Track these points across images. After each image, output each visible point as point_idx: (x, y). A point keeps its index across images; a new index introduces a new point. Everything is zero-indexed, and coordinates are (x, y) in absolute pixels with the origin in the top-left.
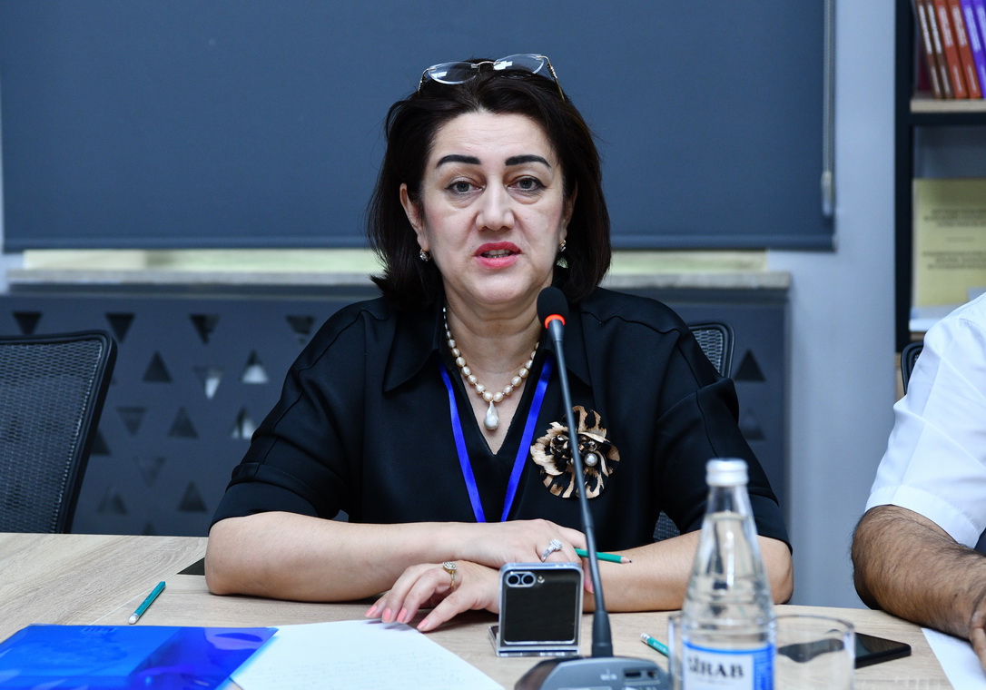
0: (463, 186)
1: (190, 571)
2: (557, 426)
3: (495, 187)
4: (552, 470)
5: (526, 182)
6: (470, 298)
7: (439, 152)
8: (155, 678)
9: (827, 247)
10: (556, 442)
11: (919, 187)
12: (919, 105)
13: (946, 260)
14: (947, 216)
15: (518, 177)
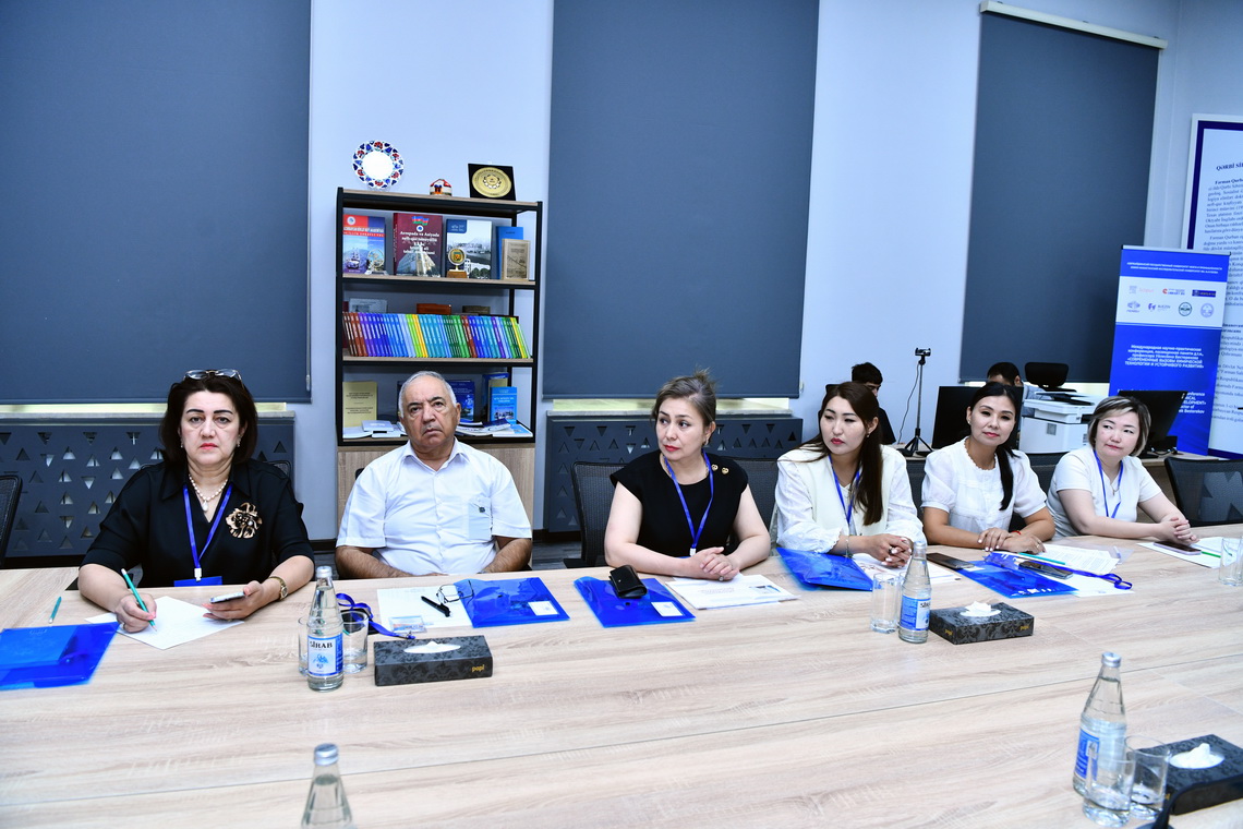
0: (196, 419)
1: (70, 588)
2: (237, 510)
3: (209, 420)
4: (234, 527)
5: (223, 419)
6: (196, 461)
7: (188, 408)
8: (71, 659)
9: (309, 402)
10: (237, 516)
11: (345, 385)
12: (346, 358)
13: (354, 411)
14: (354, 396)
15: (219, 417)
